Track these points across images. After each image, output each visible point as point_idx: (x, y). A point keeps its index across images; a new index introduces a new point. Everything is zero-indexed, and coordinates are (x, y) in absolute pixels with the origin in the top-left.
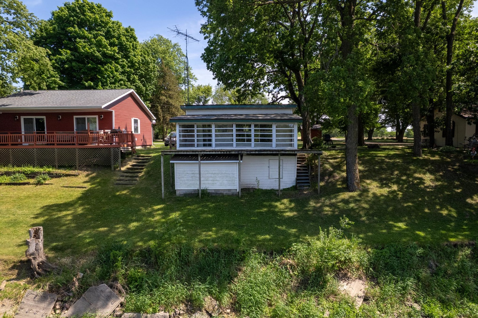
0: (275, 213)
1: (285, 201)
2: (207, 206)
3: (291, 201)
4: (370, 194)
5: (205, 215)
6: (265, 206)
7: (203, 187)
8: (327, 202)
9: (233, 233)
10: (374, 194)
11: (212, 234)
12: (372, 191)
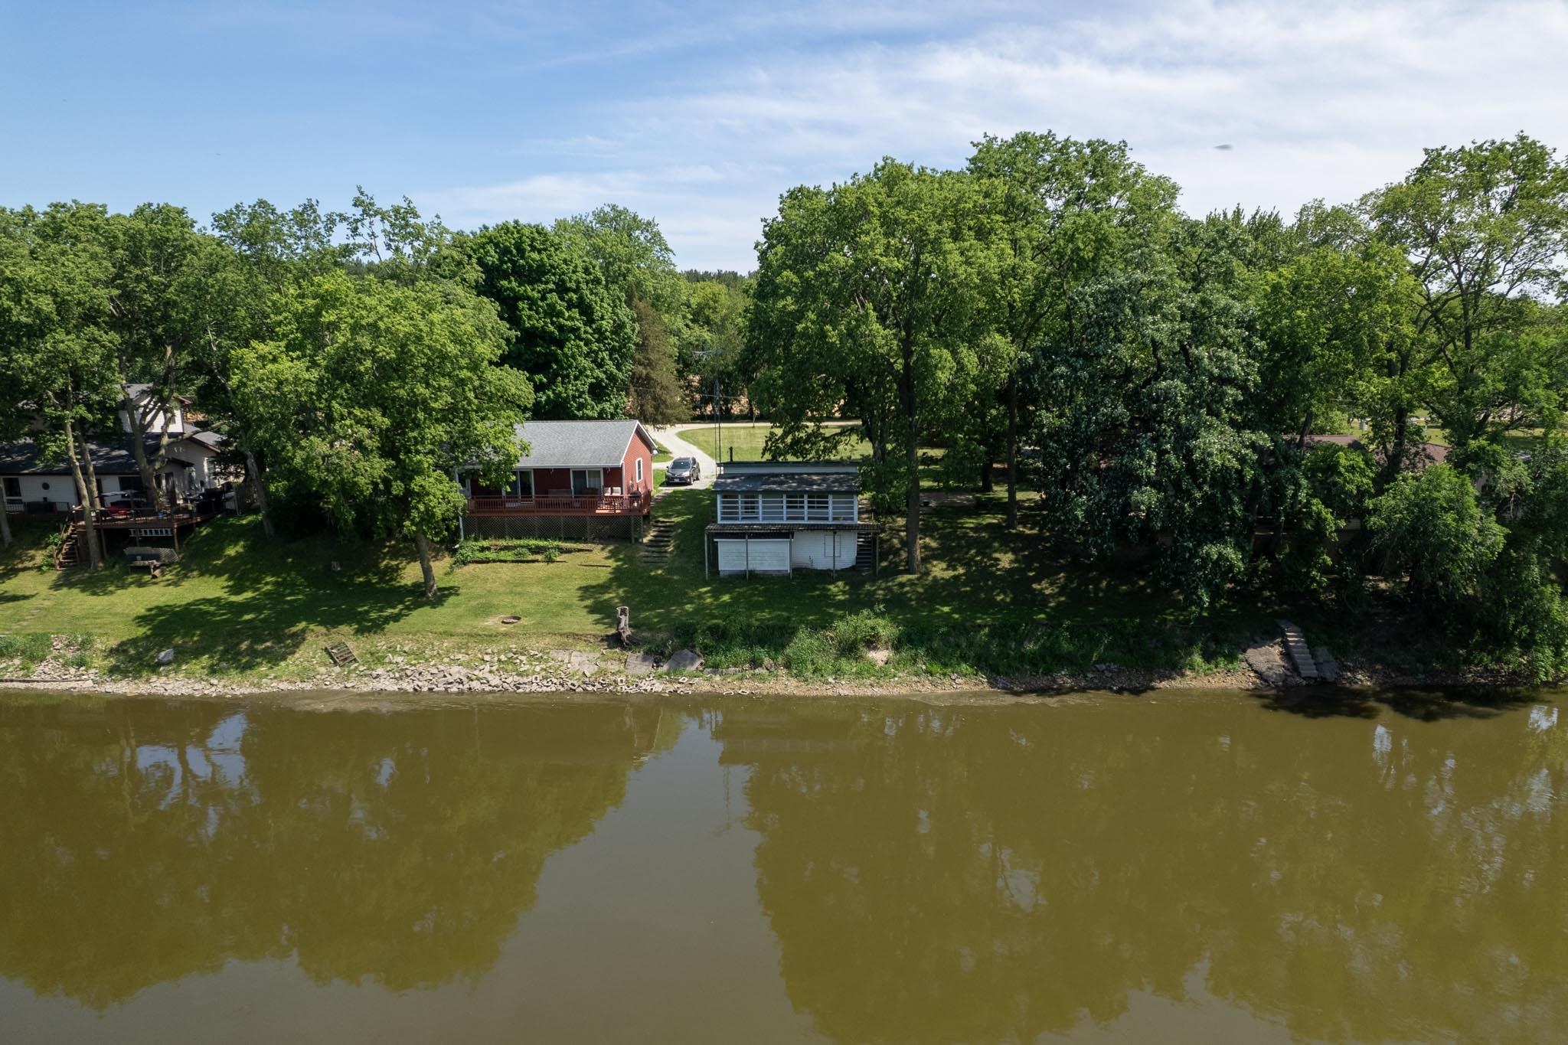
0: (827, 597)
1: (840, 583)
2: (756, 589)
3: (846, 584)
4: (930, 578)
5: (756, 598)
6: (817, 589)
7: (751, 567)
8: (884, 585)
9: (785, 614)
10: (935, 577)
11: (766, 615)
12: (933, 574)
